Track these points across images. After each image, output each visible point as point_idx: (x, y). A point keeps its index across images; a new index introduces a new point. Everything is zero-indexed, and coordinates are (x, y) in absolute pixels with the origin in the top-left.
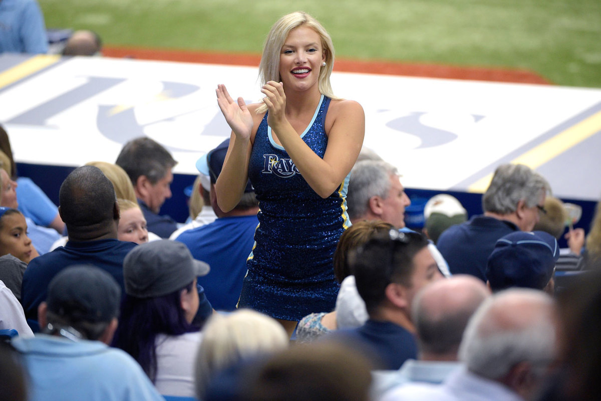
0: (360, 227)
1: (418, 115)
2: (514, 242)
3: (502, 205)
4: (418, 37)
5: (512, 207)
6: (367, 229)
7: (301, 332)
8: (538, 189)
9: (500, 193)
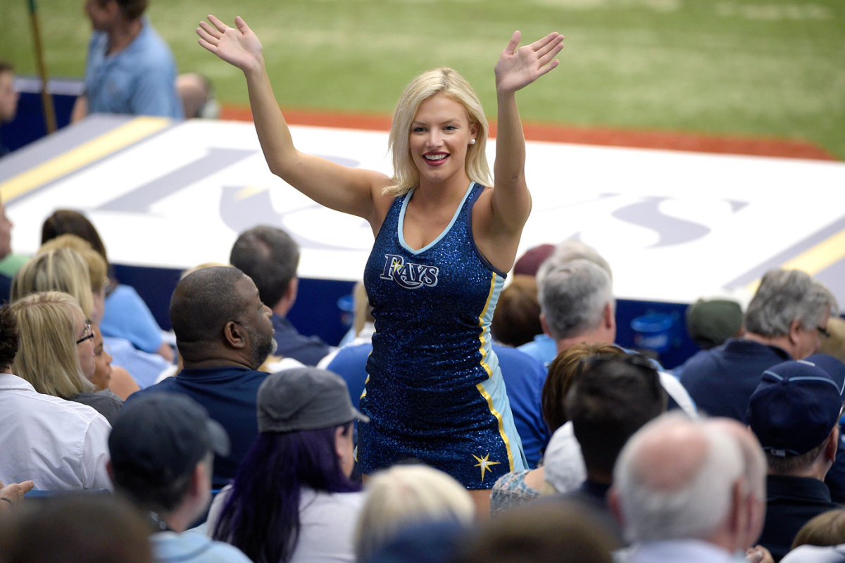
0: (578, 351)
1: (656, 200)
2: (786, 378)
3: (770, 325)
4: (655, 96)
5: (783, 328)
6: (587, 354)
7: (497, 497)
8: (819, 304)
9: (768, 309)
